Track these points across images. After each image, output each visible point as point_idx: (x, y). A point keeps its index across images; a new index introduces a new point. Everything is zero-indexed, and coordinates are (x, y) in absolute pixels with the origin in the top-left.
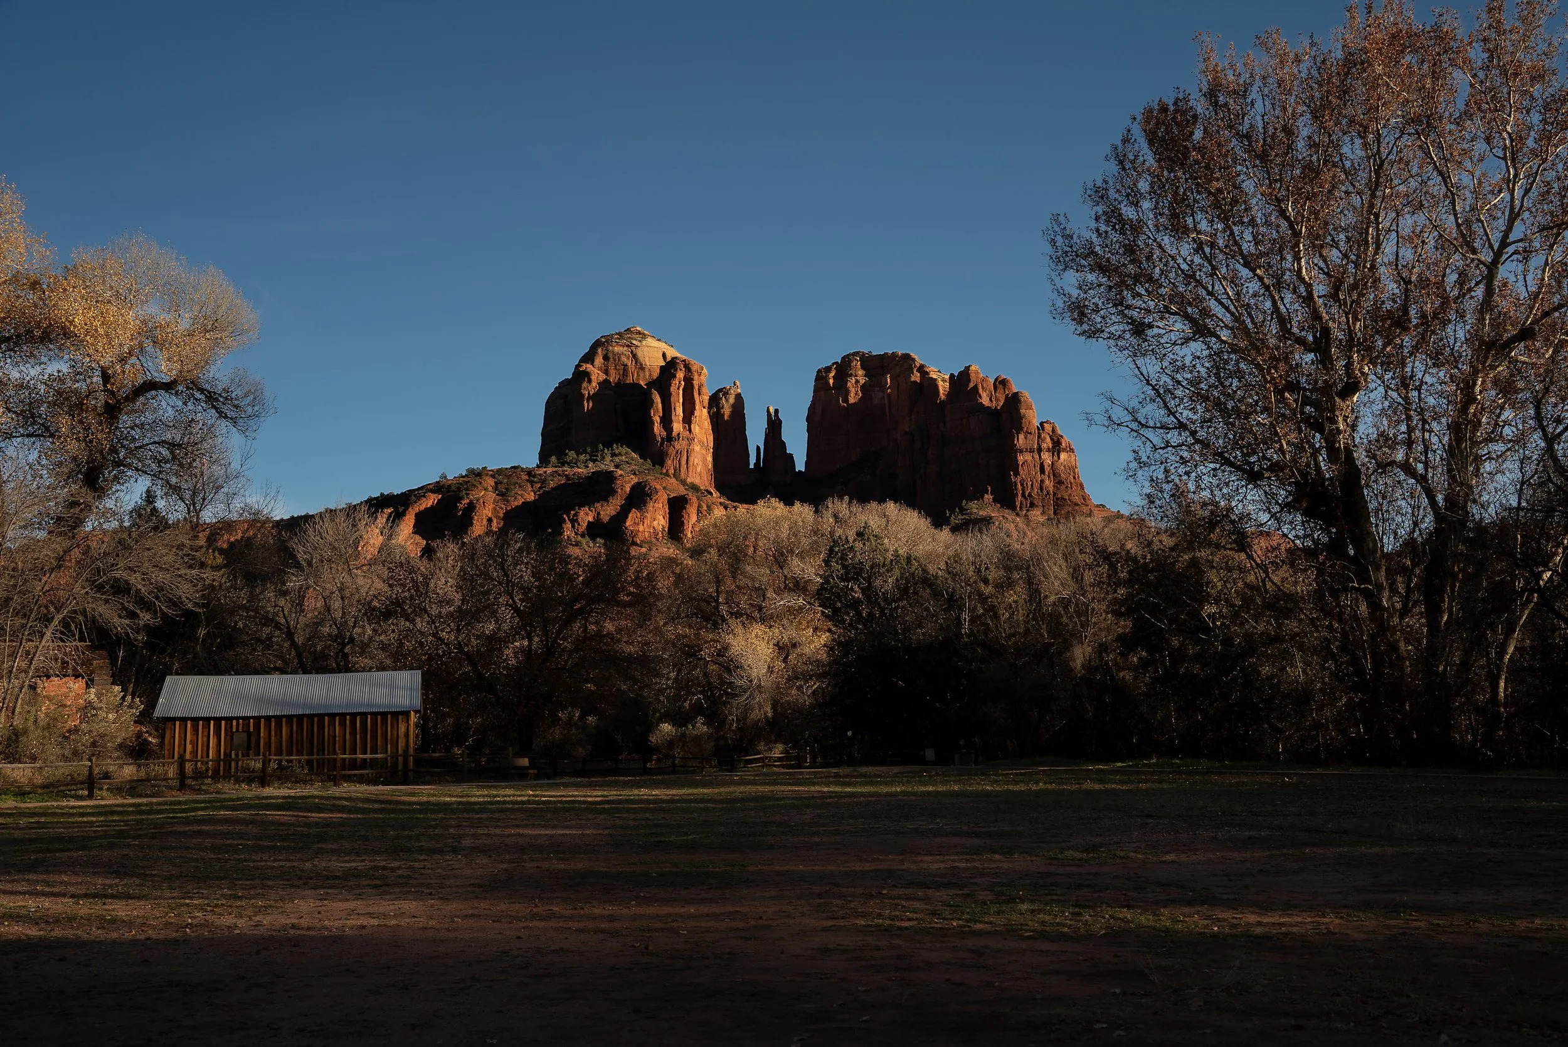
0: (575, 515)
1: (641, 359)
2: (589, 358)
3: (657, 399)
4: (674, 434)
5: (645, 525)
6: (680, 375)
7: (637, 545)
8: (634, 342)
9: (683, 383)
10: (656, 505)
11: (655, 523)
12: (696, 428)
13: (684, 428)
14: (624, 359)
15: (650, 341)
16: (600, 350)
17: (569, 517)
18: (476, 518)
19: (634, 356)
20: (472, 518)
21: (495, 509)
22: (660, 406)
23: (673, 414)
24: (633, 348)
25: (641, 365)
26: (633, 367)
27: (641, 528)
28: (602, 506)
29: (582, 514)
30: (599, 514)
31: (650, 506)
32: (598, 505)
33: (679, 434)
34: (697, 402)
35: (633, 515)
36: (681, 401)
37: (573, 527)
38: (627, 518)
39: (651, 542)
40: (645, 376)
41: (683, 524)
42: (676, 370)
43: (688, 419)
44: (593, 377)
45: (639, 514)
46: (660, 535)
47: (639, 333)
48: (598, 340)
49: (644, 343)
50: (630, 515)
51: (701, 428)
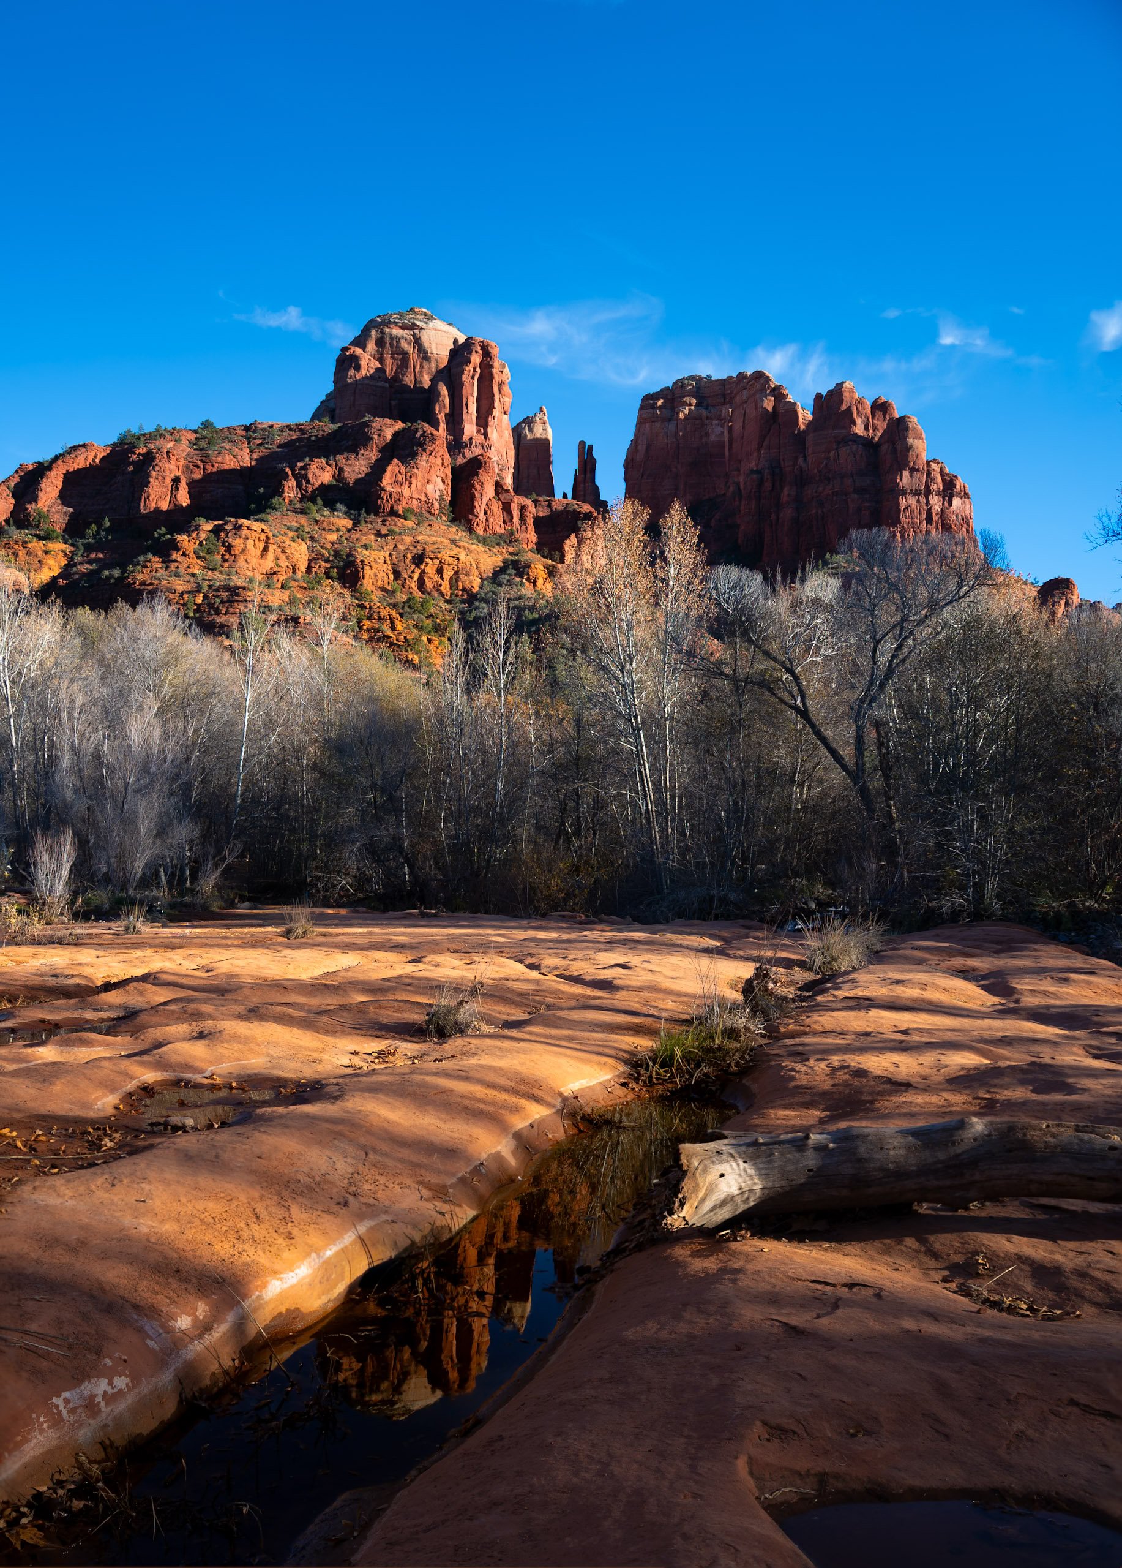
0: (304, 468)
1: (426, 345)
2: (360, 341)
3: (444, 391)
4: (465, 438)
5: (413, 486)
6: (476, 359)
7: (399, 516)
8: (418, 323)
9: (478, 370)
10: (432, 459)
11: (430, 488)
12: (492, 433)
13: (478, 431)
14: (404, 345)
15: (438, 324)
16: (373, 333)
17: (293, 471)
18: (154, 473)
19: (417, 341)
20: (148, 475)
21: (187, 467)
22: (447, 400)
23: (465, 411)
24: (417, 331)
25: (426, 352)
26: (415, 356)
27: (406, 492)
28: (348, 459)
29: (314, 468)
30: (341, 470)
31: (423, 460)
32: (341, 459)
33: (471, 439)
34: (497, 404)
35: (394, 468)
36: (475, 394)
37: (299, 486)
38: (384, 471)
39: (421, 515)
40: (430, 368)
41: (473, 498)
42: (470, 353)
43: (483, 421)
44: (363, 363)
45: (403, 468)
46: (437, 506)
47: (425, 314)
48: (372, 321)
49: (431, 324)
50: (390, 468)
51: (501, 436)
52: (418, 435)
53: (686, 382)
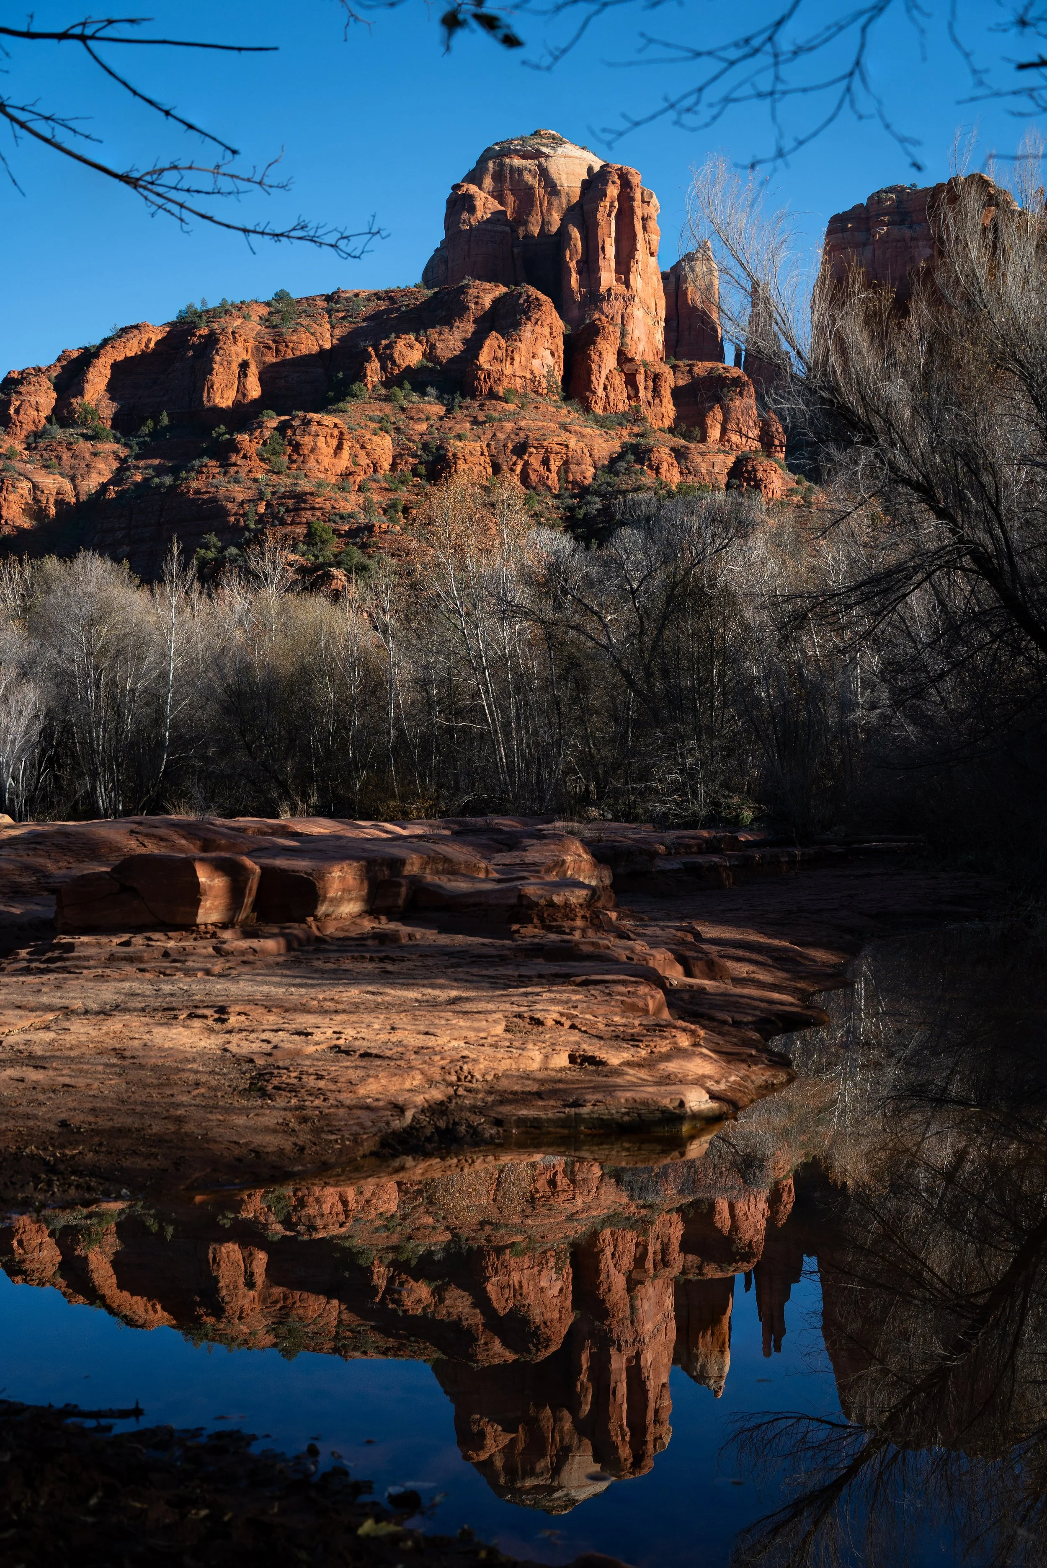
0: (390, 347)
1: (554, 176)
2: (475, 177)
3: (575, 233)
4: (603, 289)
5: (516, 363)
6: (613, 191)
7: (499, 398)
8: (544, 149)
9: (616, 204)
10: (538, 329)
11: (536, 363)
12: (636, 281)
13: (618, 280)
14: (528, 177)
15: (569, 149)
16: (491, 164)
17: (376, 350)
18: (217, 358)
19: (544, 173)
20: (212, 361)
21: (257, 348)
22: (579, 244)
23: (601, 256)
24: (542, 160)
25: (554, 186)
26: (542, 190)
27: (508, 370)
28: (440, 334)
29: (400, 346)
30: (433, 347)
31: (527, 331)
32: (433, 333)
33: (609, 290)
34: (640, 245)
35: (493, 342)
36: (613, 235)
37: (383, 368)
38: (481, 347)
39: (525, 396)
40: (560, 204)
42: (606, 184)
43: (624, 267)
44: (479, 203)
45: (503, 343)
46: (545, 384)
47: (553, 137)
48: (489, 149)
49: (560, 150)
50: (487, 343)
51: (646, 284)
52: (521, 301)
53: (884, 195)
